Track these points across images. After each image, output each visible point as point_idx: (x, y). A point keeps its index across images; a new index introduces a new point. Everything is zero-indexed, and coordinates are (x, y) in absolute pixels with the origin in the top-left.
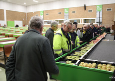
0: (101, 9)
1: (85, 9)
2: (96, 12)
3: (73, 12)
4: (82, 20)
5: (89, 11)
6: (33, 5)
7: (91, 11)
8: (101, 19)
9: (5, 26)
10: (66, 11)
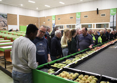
0: (115, 13)
1: (98, 13)
2: (110, 17)
3: (85, 17)
4: (94, 25)
5: (102, 15)
6: (45, 10)
7: (104, 15)
8: (115, 23)
9: (17, 30)
10: (78, 16)
